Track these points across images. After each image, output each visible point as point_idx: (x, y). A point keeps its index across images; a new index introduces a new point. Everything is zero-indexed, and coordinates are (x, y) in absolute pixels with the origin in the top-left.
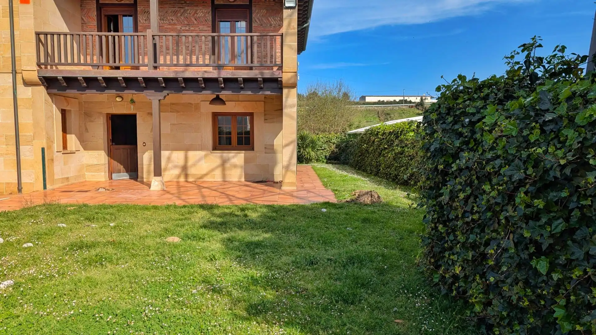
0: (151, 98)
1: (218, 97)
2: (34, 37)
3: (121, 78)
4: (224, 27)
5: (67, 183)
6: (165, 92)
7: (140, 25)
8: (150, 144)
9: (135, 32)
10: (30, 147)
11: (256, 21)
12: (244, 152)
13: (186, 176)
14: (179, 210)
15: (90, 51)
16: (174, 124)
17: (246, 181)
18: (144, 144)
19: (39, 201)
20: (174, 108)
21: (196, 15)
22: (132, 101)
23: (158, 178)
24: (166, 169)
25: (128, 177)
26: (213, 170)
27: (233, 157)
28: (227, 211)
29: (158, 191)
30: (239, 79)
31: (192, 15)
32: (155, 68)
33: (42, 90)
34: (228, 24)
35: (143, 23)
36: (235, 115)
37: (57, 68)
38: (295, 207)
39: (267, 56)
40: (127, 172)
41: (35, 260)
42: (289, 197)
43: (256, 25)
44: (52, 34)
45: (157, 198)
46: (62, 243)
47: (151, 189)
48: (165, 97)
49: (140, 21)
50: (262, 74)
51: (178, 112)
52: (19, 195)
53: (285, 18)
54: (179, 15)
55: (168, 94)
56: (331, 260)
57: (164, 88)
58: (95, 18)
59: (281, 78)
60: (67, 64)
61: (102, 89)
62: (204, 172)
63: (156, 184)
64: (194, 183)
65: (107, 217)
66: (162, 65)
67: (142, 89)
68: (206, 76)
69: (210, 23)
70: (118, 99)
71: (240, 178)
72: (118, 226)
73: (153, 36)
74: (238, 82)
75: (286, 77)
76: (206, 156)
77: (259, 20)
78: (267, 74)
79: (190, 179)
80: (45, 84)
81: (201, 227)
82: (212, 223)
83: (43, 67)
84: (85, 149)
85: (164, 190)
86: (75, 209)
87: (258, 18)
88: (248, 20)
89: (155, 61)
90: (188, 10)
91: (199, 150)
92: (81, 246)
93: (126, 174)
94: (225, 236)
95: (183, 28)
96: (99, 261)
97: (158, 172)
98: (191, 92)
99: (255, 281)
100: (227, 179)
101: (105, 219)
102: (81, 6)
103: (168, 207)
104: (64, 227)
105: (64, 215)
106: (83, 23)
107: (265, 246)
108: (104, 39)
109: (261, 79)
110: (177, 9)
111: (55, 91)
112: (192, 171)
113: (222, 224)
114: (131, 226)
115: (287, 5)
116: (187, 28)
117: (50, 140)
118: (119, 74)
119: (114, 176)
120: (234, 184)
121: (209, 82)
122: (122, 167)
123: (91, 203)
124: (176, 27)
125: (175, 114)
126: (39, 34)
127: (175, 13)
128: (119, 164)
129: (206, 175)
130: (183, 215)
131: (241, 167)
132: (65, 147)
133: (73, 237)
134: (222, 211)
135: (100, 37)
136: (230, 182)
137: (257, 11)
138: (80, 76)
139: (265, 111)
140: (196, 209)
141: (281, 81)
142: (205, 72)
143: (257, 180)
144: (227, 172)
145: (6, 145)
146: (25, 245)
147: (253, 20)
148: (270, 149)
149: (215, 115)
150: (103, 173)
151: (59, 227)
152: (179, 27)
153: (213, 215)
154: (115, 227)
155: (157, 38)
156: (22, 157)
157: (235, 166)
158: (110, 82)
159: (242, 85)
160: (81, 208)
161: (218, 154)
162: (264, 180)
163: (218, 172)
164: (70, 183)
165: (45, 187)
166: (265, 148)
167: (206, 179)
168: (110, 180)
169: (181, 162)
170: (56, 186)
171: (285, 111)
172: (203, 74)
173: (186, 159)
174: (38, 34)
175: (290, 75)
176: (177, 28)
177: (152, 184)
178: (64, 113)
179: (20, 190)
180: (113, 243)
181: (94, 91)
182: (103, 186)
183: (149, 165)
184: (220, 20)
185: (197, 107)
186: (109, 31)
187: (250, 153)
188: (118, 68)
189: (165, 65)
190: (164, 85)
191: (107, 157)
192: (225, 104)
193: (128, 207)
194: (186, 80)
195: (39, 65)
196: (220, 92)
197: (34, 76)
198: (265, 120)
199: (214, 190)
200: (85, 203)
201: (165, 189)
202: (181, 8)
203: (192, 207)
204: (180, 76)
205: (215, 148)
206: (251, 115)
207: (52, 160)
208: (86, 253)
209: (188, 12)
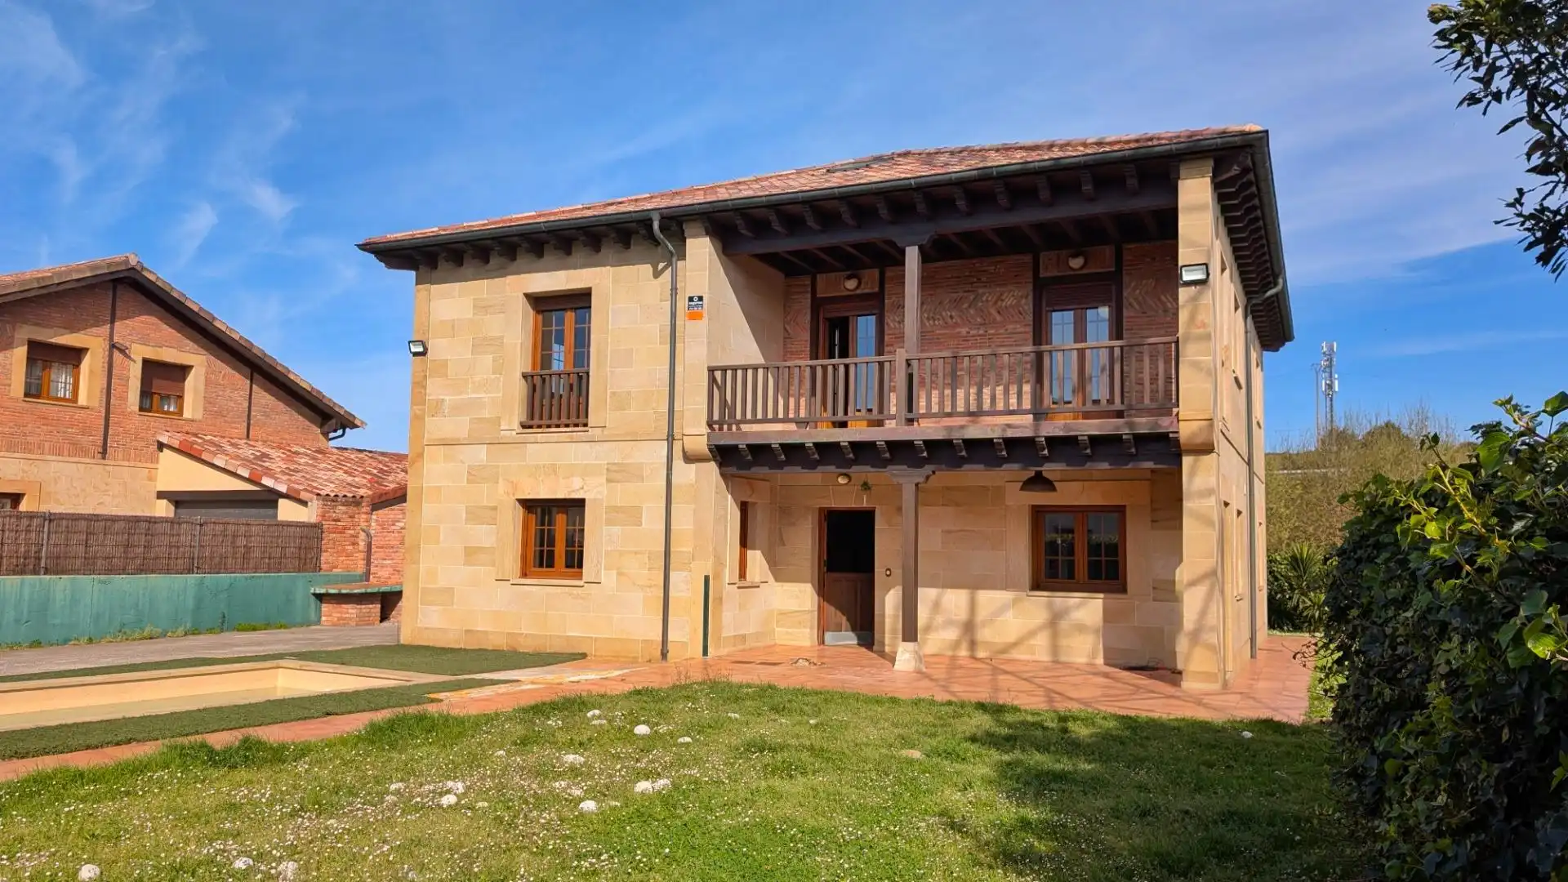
0: (901, 480)
1: (1039, 474)
2: (705, 374)
3: (846, 444)
4: (1062, 323)
5: (741, 647)
6: (928, 469)
7: (891, 332)
8: (898, 572)
9: (880, 355)
10: (685, 574)
11: (1130, 304)
12: (1102, 595)
13: (973, 645)
14: (935, 709)
15: (794, 389)
16: (949, 532)
17: (1106, 664)
18: (888, 573)
19: (697, 676)
20: (951, 498)
21: (999, 303)
22: (866, 486)
23: (910, 645)
24: (928, 628)
25: (855, 642)
26: (1032, 634)
27: (1078, 606)
28: (1030, 718)
29: (909, 673)
30: (1080, 438)
31: (991, 303)
32: (910, 421)
33: (712, 468)
34: (1069, 316)
35: (895, 328)
36: (1083, 512)
37: (739, 429)
38: (1182, 724)
39: (1157, 379)
40: (853, 630)
41: (697, 761)
42: (1191, 704)
43: (1132, 314)
44: (735, 369)
45: (904, 686)
46: (734, 741)
47: (896, 667)
48: (928, 478)
49: (888, 325)
50: (1131, 425)
51: (957, 505)
52: (664, 664)
53: (1183, 306)
54: (966, 305)
55: (934, 472)
56: (1187, 812)
57: (925, 461)
58: (808, 326)
59: (1177, 432)
60: (755, 421)
61: (812, 465)
62: (1012, 639)
63: (905, 657)
64: (989, 661)
65: (806, 708)
66: (924, 416)
67: (884, 463)
68: (1010, 434)
69: (1030, 318)
70: (842, 480)
71: (1094, 655)
72: (822, 724)
73: (907, 360)
74: (1078, 444)
75: (1186, 431)
76: (1015, 601)
77: (1139, 303)
78: (1144, 424)
79: (981, 654)
80: (718, 458)
81: (967, 739)
82: (989, 734)
83: (716, 427)
84: (777, 579)
85: (919, 672)
86: (754, 692)
87: (1136, 299)
88: (1114, 304)
89: (910, 410)
90: (984, 294)
91: (1002, 589)
92: (761, 747)
93: (851, 634)
94: (1006, 758)
95: (972, 332)
96: (788, 770)
97: (910, 633)
98: (981, 467)
99: (1025, 824)
100: (1063, 658)
101: (802, 712)
102: (784, 306)
103: (917, 703)
104: (736, 719)
105: (737, 699)
106: (787, 337)
107: (1075, 782)
108: (819, 372)
109: (1131, 437)
110: (961, 294)
111: (733, 470)
112: (984, 634)
113: (1008, 739)
114: (844, 726)
115: (1187, 276)
116: (981, 332)
117: (719, 563)
118: (843, 436)
119: (828, 636)
120: (1077, 669)
121: (1018, 448)
122: (844, 618)
123: (782, 685)
124: (958, 330)
125: (950, 509)
126: (713, 371)
127: (956, 303)
128: (839, 614)
129: (1015, 645)
130: (940, 718)
131: (1097, 631)
132: (743, 575)
133: (749, 734)
134: (1021, 718)
135: (813, 369)
136: (1067, 665)
137: (1133, 284)
138: (775, 442)
139: (1152, 501)
140: (969, 709)
141: (1177, 440)
142: (1009, 426)
143: (1133, 664)
144: (1064, 642)
145: (649, 569)
146: (681, 740)
147: (1125, 301)
148: (1167, 592)
149: (1038, 512)
150: (808, 630)
151: (730, 718)
152: (964, 331)
153: (1000, 723)
154: (816, 726)
155: (915, 364)
156: (672, 594)
157: (1081, 628)
158: (828, 452)
159: (1088, 451)
160: (766, 692)
161: (1042, 597)
162: (1151, 664)
163: (1042, 641)
164: (747, 646)
165: (705, 652)
166: (1154, 588)
167: (1015, 654)
168: (819, 644)
169: (962, 615)
170: (724, 651)
171: (1188, 505)
172: (1004, 430)
173: (973, 606)
174: (711, 370)
175: (1195, 425)
176: (959, 333)
177: (897, 658)
178: (744, 508)
179: (664, 655)
180: (812, 748)
181: (798, 469)
182: (807, 655)
183: (895, 616)
184: (1051, 309)
185: (998, 494)
186: (832, 356)
187: (1117, 600)
188: (844, 425)
189: (929, 415)
190: (925, 454)
191: (816, 597)
192: (1054, 489)
193: (844, 696)
194: (970, 443)
195: (710, 425)
196: (1042, 466)
197: (701, 445)
198: (1153, 521)
199: (1025, 679)
200: (772, 683)
201: (924, 670)
202: (969, 291)
203: (963, 705)
204: (957, 436)
205: (1036, 586)
206: (1121, 510)
207: (721, 599)
208: (768, 757)
209: (984, 299)
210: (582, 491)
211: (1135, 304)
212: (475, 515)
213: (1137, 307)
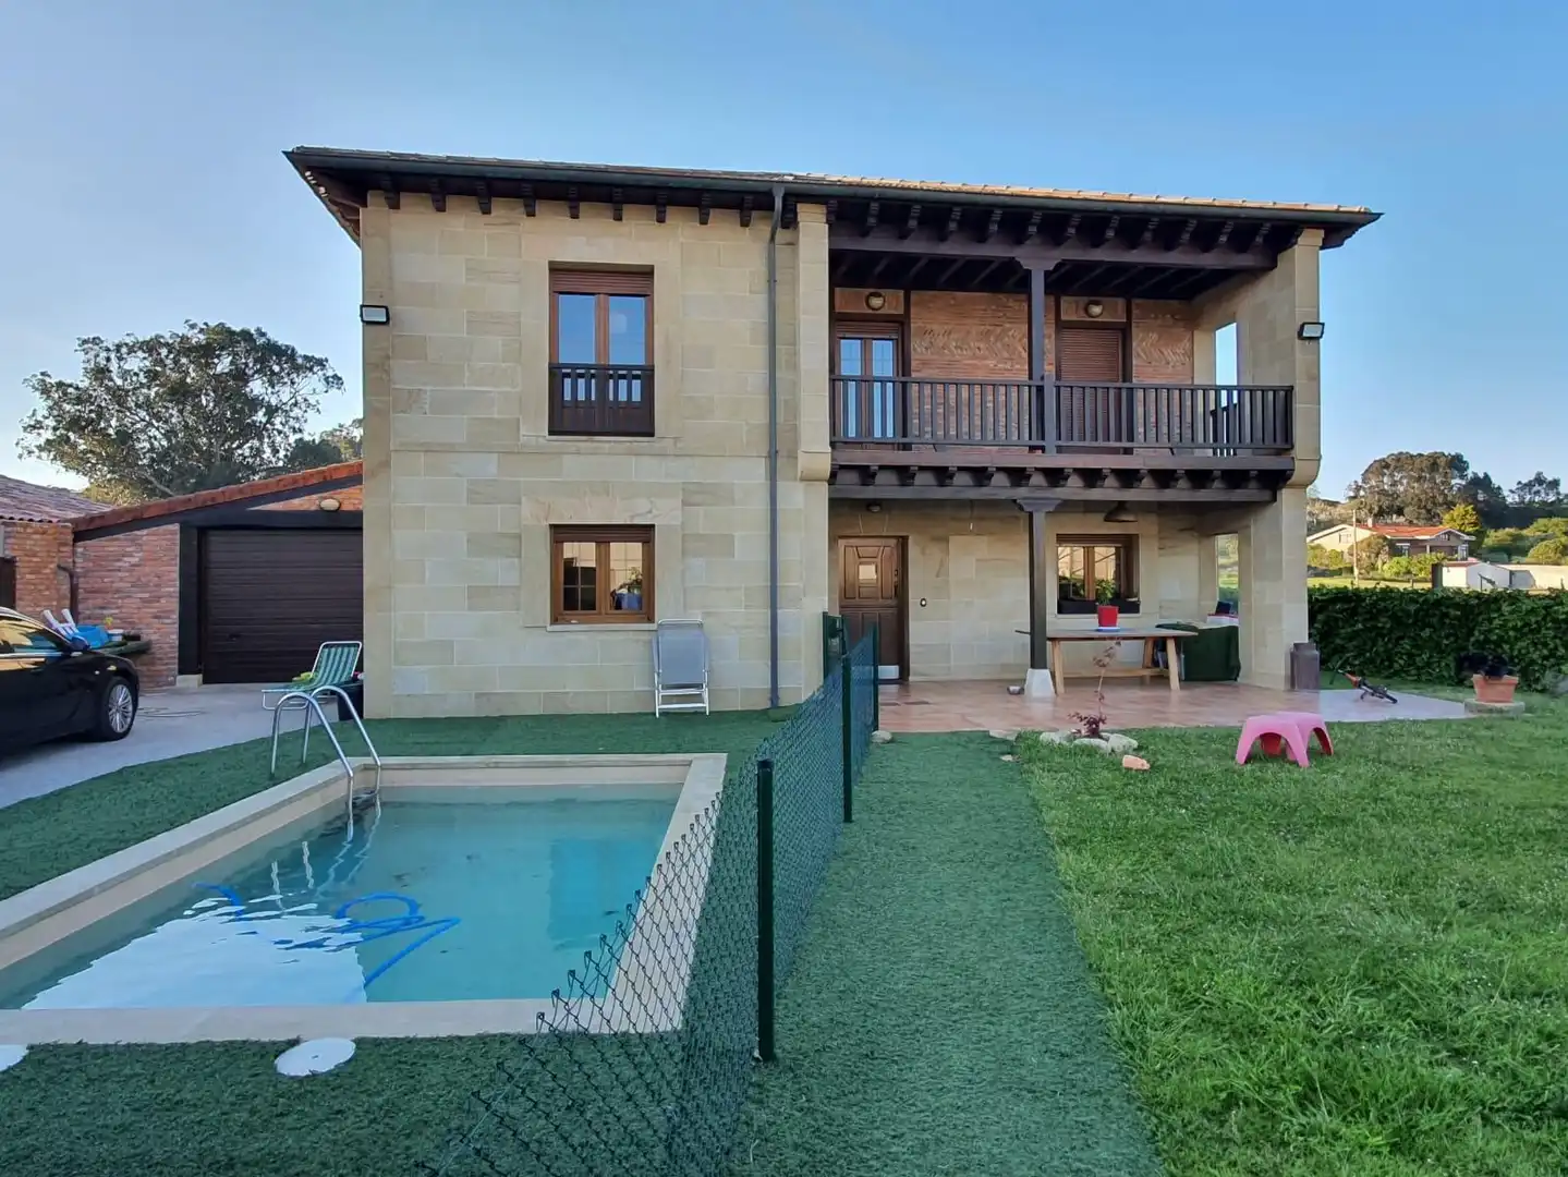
0: (1029, 508)
2: (827, 383)
3: (876, 468)
7: (917, 357)
10: (794, 611)
11: (1138, 355)
16: (982, 560)
18: (924, 603)
20: (985, 527)
32: (1058, 449)
35: (922, 353)
43: (1139, 362)
48: (1058, 506)
49: (915, 349)
51: (991, 534)
54: (992, 339)
59: (1293, 470)
69: (1052, 357)
70: (873, 509)
73: (1057, 387)
75: (1300, 469)
77: (1145, 353)
83: (840, 445)
87: (1143, 350)
90: (1010, 329)
93: (895, 667)
95: (999, 366)
110: (987, 327)
115: (1307, 333)
116: (1008, 366)
124: (985, 362)
125: (985, 538)
126: (834, 381)
127: (984, 336)
138: (914, 464)
139: (1161, 532)
141: (1290, 477)
147: (1134, 350)
152: (991, 364)
161: (1070, 620)
176: (986, 365)
179: (774, 703)
187: (1129, 618)
195: (833, 442)
197: (823, 464)
202: (993, 325)
209: (1010, 333)
210: (650, 516)
211: (1142, 354)
212: (481, 544)
213: (1144, 357)
